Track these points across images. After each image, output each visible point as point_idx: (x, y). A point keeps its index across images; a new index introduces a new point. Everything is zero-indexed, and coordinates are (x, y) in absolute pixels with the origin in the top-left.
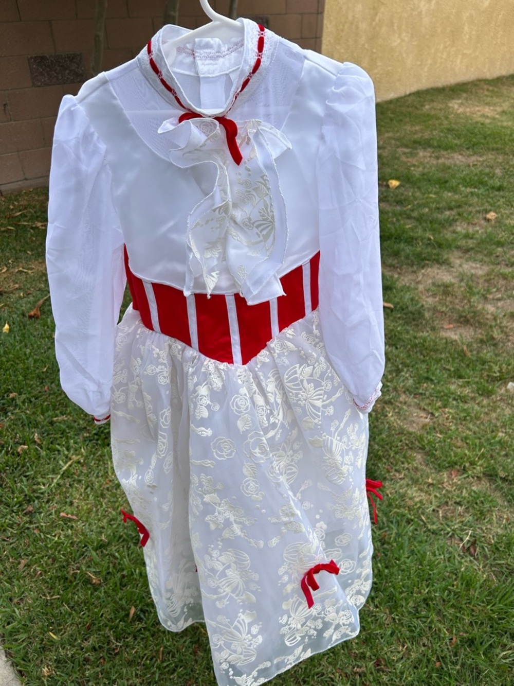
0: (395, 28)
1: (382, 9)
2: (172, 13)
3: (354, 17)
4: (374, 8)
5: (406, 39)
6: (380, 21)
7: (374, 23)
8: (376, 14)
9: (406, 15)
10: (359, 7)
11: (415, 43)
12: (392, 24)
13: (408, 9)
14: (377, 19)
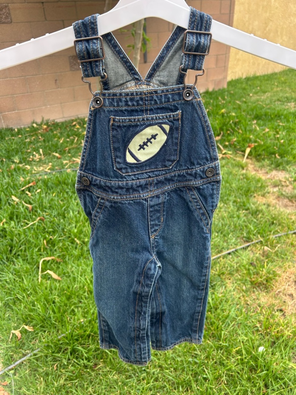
0: (279, 34)
1: (271, 23)
2: (139, 32)
3: (253, 28)
4: (266, 23)
5: (286, 40)
6: (269, 30)
7: (265, 32)
8: (267, 27)
9: (286, 26)
10: (256, 23)
11: (292, 42)
12: (277, 32)
13: (288, 23)
14: (267, 29)
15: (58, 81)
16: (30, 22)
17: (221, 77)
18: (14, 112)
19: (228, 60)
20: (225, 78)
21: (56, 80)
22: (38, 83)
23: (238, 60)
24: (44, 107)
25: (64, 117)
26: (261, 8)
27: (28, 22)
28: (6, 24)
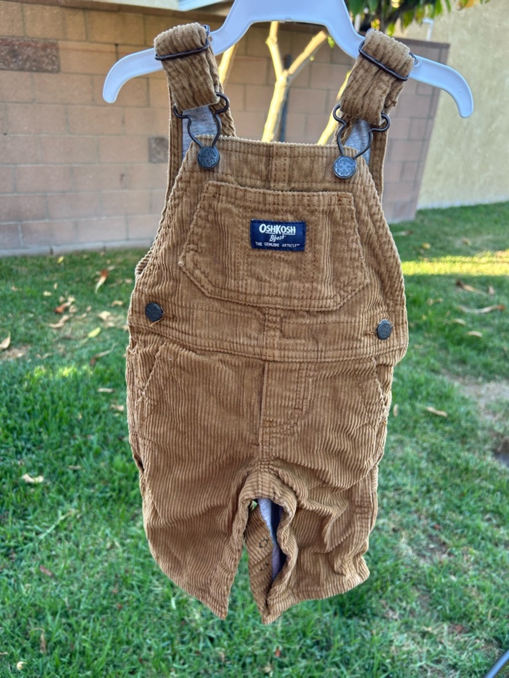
15: (125, 178)
16: (92, 75)
17: (407, 198)
18: (42, 221)
19: (422, 172)
20: (414, 200)
21: (122, 176)
22: (91, 177)
23: (439, 173)
24: (95, 219)
25: (128, 239)
26: (487, 90)
27: (86, 74)
28: (50, 75)
